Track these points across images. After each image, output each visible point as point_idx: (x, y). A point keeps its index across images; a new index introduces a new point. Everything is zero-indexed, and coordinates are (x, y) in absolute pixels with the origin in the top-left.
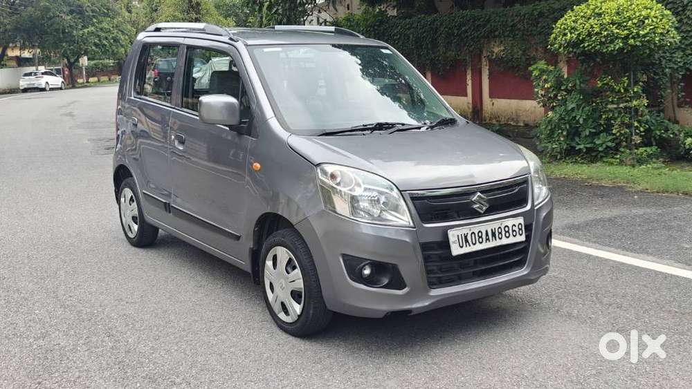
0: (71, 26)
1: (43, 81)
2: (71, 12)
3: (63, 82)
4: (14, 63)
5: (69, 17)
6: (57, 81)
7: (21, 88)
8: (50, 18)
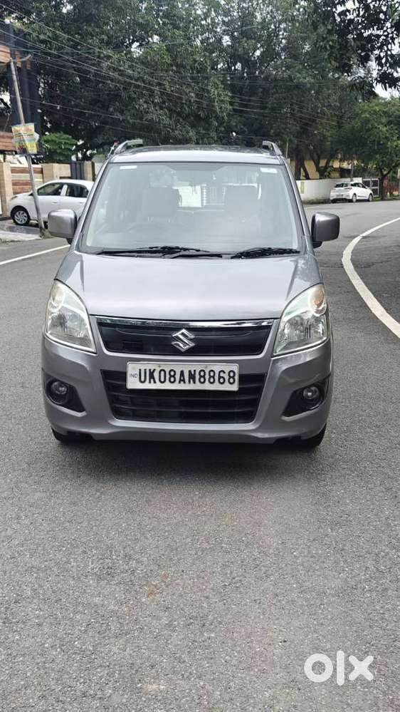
0: (386, 138)
1: (350, 193)
2: (389, 123)
3: (371, 194)
4: (337, 175)
5: (385, 129)
6: (365, 193)
7: (331, 199)
8: (368, 130)
